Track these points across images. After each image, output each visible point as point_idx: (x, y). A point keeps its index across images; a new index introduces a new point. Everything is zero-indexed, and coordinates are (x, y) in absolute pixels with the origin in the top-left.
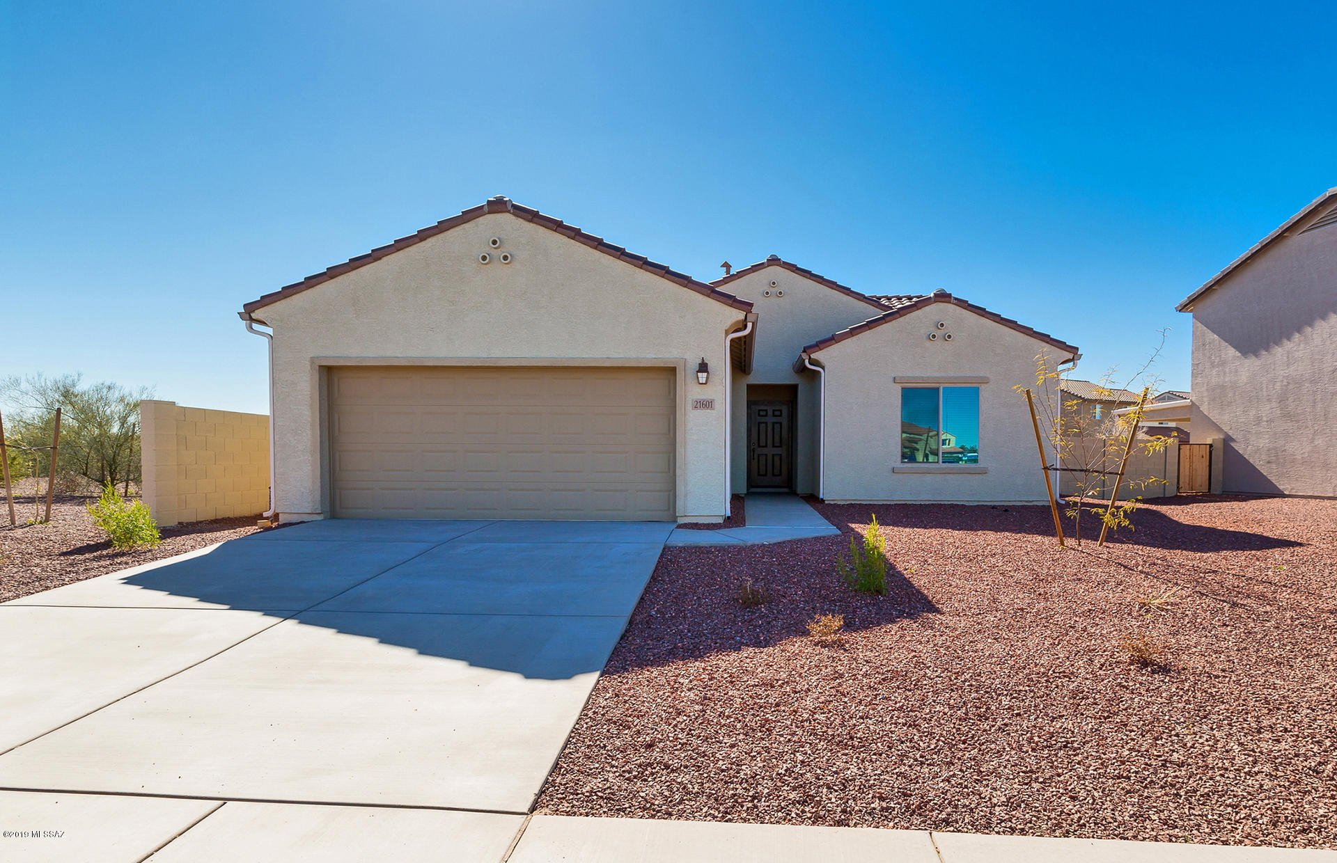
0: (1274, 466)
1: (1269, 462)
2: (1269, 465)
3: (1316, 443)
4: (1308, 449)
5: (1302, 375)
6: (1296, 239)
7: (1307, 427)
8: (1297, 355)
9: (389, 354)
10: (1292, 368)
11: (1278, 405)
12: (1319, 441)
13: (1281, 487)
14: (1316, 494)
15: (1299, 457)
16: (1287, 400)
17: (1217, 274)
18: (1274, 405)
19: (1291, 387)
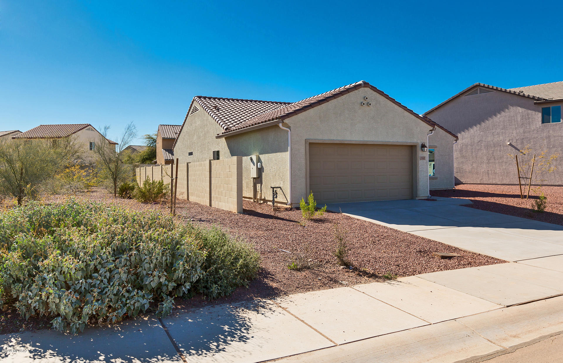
0: (459, 174)
1: (457, 172)
2: (457, 173)
3: (473, 165)
4: (470, 168)
5: (468, 143)
6: (463, 98)
7: (470, 160)
8: (465, 136)
9: (332, 138)
10: (464, 141)
11: (459, 153)
12: (474, 165)
13: (462, 181)
14: (474, 183)
15: (468, 170)
16: (463, 151)
17: (436, 105)
18: (458, 153)
19: (464, 147)
